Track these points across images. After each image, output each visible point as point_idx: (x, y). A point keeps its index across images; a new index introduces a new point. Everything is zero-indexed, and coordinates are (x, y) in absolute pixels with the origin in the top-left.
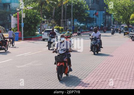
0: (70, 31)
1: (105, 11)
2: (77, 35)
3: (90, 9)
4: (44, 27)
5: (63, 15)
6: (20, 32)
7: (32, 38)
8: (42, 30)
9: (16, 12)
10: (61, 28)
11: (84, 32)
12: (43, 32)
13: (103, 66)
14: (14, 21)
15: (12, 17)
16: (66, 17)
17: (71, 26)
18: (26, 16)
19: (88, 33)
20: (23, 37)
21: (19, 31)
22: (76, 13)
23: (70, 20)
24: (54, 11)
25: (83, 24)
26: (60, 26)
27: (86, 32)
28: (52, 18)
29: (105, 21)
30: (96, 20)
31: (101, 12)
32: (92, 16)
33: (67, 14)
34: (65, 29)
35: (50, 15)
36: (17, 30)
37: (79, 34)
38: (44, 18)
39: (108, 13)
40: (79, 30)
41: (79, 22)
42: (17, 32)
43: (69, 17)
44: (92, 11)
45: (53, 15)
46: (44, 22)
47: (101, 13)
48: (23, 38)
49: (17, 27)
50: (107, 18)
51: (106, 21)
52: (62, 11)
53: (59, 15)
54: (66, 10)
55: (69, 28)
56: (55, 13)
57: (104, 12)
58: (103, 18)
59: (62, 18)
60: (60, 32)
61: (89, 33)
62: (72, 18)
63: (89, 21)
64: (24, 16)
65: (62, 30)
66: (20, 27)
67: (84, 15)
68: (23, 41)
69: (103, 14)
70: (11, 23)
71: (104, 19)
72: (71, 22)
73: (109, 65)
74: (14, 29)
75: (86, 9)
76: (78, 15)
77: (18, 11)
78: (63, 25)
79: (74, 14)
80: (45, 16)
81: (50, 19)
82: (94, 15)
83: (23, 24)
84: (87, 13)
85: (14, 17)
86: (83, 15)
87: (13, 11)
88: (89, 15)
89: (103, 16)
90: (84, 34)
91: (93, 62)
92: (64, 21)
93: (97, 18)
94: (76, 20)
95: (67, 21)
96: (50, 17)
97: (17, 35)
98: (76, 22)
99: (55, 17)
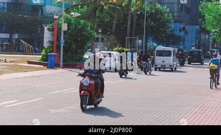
1: (200, 25)
3: (175, 22)
5: (130, 29)
6: (57, 54)
7: (76, 64)
9: (52, 20)
13: (193, 117)
14: (47, 36)
15: (46, 28)
16: (134, 32)
17: (142, 49)
20: (63, 62)
21: (57, 52)
22: (152, 27)
23: (141, 38)
24: (115, 22)
28: (111, 33)
29: (199, 42)
30: (184, 41)
31: (194, 26)
32: (177, 33)
33: (136, 29)
35: (108, 29)
36: (52, 51)
38: (98, 33)
39: (204, 29)
41: (155, 42)
42: (52, 54)
43: (139, 33)
44: (178, 24)
45: (114, 28)
46: (97, 40)
47: (192, 29)
48: (61, 63)
49: (52, 46)
50: (203, 37)
51: (201, 42)
52: (129, 23)
53: (122, 28)
54: (135, 21)
55: (139, 51)
57: (197, 27)
58: (196, 37)
59: (128, 34)
62: (145, 34)
63: (172, 41)
64: (65, 27)
66: (59, 47)
67: (165, 31)
68: (62, 68)
69: (196, 30)
70: (43, 38)
71: (198, 38)
72: (142, 41)
73: (204, 116)
74: (48, 48)
75: (168, 21)
76: (155, 29)
77: (56, 19)
78: (129, 45)
79: (149, 28)
80: (101, 29)
81: (108, 34)
82: (180, 31)
83: (62, 41)
84: (170, 27)
85: (49, 29)
86: (162, 30)
87: (47, 19)
88: (172, 31)
89: (196, 33)
91: (178, 108)
92: (131, 40)
93: (186, 36)
94: (151, 38)
95: (136, 39)
96: (108, 31)
97: (53, 59)
98: (151, 42)
99: (117, 32)
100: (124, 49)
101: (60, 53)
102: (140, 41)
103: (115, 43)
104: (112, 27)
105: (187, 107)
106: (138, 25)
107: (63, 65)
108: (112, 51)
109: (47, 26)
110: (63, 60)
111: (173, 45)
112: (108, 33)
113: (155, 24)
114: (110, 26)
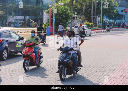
0: (99, 27)
2: (105, 31)
3: (120, 6)
4: (74, 23)
5: (93, 11)
6: (51, 27)
8: (72, 26)
9: (48, 8)
10: (90, 24)
11: (113, 28)
12: (73, 28)
14: (46, 17)
15: (45, 13)
16: (95, 13)
17: (100, 22)
18: (58, 12)
19: (116, 29)
21: (51, 26)
22: (106, 10)
23: (100, 17)
25: (112, 20)
26: (90, 22)
27: (115, 28)
28: (83, 14)
30: (125, 17)
34: (95, 24)
35: (81, 12)
36: (49, 26)
37: (108, 30)
38: (75, 14)
40: (108, 26)
41: (108, 18)
42: (48, 27)
43: (98, 14)
44: (121, 8)
45: (84, 11)
46: (74, 18)
49: (49, 23)
52: (92, 8)
53: (89, 11)
54: (96, 7)
55: (99, 24)
56: (85, 9)
59: (92, 14)
60: (90, 28)
61: (118, 29)
62: (102, 14)
64: (55, 12)
65: (92, 26)
66: (52, 22)
68: (54, 35)
70: (43, 18)
72: (101, 19)
74: (46, 24)
75: (115, 6)
77: (50, 7)
78: (93, 21)
79: (104, 11)
80: (76, 12)
81: (80, 15)
83: (54, 19)
86: (112, 11)
87: (45, 7)
88: (118, 12)
90: (113, 30)
92: (94, 18)
93: (126, 15)
94: (106, 16)
95: (97, 17)
97: (49, 30)
98: (106, 19)
99: (86, 14)
101: (53, 27)
102: (99, 19)
103: (85, 20)
106: (97, 9)
107: (55, 33)
110: (55, 30)
111: (119, 20)
114: (82, 10)
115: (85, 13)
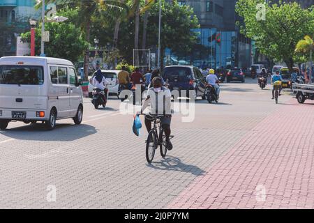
1: (237, 31)
3: (203, 26)
5: (139, 38)
8: (87, 72)
9: (28, 27)
10: (131, 68)
12: (89, 77)
13: (229, 161)
16: (144, 42)
17: (156, 65)
18: (51, 40)
22: (169, 35)
24: (117, 28)
25: (185, 60)
26: (130, 63)
28: (112, 44)
29: (236, 55)
30: (214, 54)
31: (228, 33)
32: (206, 43)
33: (147, 37)
34: (142, 70)
35: (108, 38)
38: (94, 45)
39: (243, 35)
41: (175, 56)
43: (152, 44)
44: (205, 30)
45: (116, 37)
46: (93, 53)
47: (227, 37)
50: (241, 47)
51: (240, 55)
52: (137, 29)
53: (128, 37)
54: (145, 27)
56: (119, 32)
57: (234, 34)
58: (232, 47)
59: (136, 46)
62: (159, 46)
63: (198, 53)
64: (46, 37)
67: (188, 40)
69: (232, 38)
70: (15, 53)
71: (235, 49)
72: (157, 56)
73: (244, 158)
75: (192, 26)
76: (174, 38)
77: (33, 26)
78: (137, 61)
79: (165, 37)
80: (97, 39)
81: (108, 46)
82: (209, 40)
84: (194, 35)
85: (23, 40)
86: (184, 38)
87: (20, 26)
88: (198, 40)
89: (232, 43)
91: (207, 149)
92: (141, 53)
93: (218, 46)
94: (169, 50)
95: (147, 52)
96: (108, 41)
98: (169, 56)
99: (121, 43)
100: (131, 66)
102: (154, 55)
103: (118, 59)
104: (113, 36)
105: (222, 146)
106: (148, 32)
108: (114, 69)
109: (20, 36)
111: (201, 59)
112: (108, 44)
113: (174, 30)
114: (111, 34)
115: (119, 41)
